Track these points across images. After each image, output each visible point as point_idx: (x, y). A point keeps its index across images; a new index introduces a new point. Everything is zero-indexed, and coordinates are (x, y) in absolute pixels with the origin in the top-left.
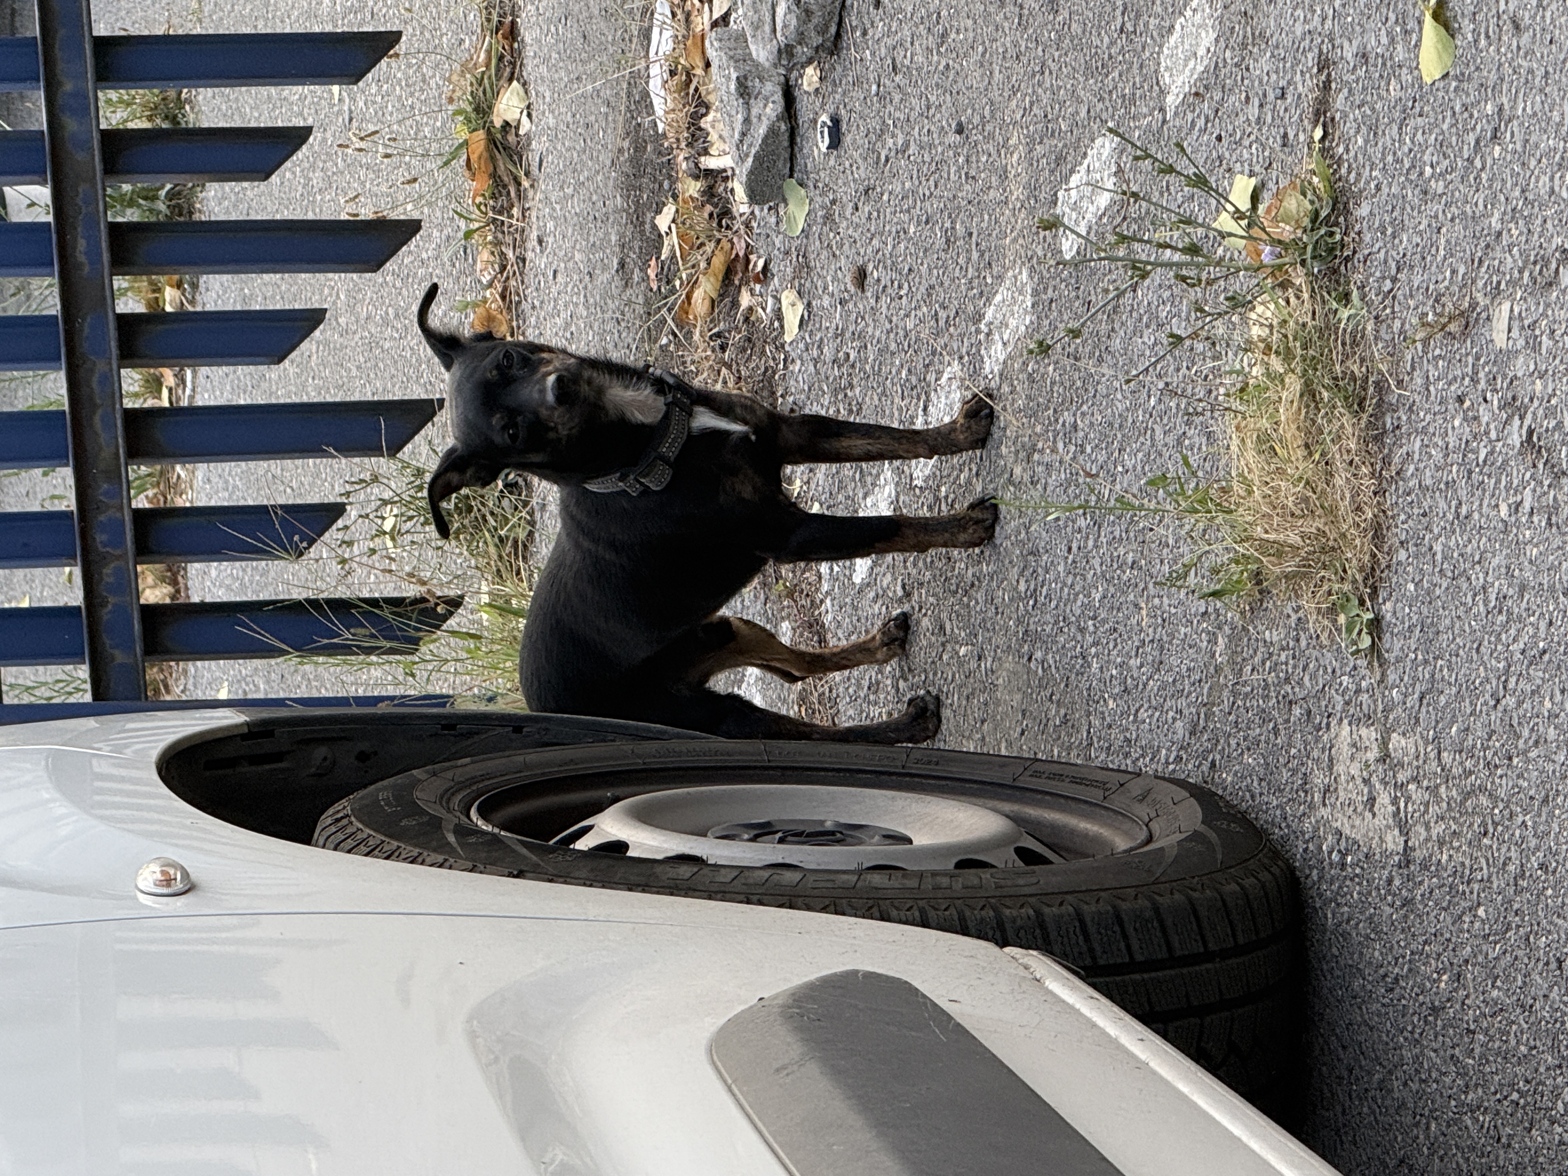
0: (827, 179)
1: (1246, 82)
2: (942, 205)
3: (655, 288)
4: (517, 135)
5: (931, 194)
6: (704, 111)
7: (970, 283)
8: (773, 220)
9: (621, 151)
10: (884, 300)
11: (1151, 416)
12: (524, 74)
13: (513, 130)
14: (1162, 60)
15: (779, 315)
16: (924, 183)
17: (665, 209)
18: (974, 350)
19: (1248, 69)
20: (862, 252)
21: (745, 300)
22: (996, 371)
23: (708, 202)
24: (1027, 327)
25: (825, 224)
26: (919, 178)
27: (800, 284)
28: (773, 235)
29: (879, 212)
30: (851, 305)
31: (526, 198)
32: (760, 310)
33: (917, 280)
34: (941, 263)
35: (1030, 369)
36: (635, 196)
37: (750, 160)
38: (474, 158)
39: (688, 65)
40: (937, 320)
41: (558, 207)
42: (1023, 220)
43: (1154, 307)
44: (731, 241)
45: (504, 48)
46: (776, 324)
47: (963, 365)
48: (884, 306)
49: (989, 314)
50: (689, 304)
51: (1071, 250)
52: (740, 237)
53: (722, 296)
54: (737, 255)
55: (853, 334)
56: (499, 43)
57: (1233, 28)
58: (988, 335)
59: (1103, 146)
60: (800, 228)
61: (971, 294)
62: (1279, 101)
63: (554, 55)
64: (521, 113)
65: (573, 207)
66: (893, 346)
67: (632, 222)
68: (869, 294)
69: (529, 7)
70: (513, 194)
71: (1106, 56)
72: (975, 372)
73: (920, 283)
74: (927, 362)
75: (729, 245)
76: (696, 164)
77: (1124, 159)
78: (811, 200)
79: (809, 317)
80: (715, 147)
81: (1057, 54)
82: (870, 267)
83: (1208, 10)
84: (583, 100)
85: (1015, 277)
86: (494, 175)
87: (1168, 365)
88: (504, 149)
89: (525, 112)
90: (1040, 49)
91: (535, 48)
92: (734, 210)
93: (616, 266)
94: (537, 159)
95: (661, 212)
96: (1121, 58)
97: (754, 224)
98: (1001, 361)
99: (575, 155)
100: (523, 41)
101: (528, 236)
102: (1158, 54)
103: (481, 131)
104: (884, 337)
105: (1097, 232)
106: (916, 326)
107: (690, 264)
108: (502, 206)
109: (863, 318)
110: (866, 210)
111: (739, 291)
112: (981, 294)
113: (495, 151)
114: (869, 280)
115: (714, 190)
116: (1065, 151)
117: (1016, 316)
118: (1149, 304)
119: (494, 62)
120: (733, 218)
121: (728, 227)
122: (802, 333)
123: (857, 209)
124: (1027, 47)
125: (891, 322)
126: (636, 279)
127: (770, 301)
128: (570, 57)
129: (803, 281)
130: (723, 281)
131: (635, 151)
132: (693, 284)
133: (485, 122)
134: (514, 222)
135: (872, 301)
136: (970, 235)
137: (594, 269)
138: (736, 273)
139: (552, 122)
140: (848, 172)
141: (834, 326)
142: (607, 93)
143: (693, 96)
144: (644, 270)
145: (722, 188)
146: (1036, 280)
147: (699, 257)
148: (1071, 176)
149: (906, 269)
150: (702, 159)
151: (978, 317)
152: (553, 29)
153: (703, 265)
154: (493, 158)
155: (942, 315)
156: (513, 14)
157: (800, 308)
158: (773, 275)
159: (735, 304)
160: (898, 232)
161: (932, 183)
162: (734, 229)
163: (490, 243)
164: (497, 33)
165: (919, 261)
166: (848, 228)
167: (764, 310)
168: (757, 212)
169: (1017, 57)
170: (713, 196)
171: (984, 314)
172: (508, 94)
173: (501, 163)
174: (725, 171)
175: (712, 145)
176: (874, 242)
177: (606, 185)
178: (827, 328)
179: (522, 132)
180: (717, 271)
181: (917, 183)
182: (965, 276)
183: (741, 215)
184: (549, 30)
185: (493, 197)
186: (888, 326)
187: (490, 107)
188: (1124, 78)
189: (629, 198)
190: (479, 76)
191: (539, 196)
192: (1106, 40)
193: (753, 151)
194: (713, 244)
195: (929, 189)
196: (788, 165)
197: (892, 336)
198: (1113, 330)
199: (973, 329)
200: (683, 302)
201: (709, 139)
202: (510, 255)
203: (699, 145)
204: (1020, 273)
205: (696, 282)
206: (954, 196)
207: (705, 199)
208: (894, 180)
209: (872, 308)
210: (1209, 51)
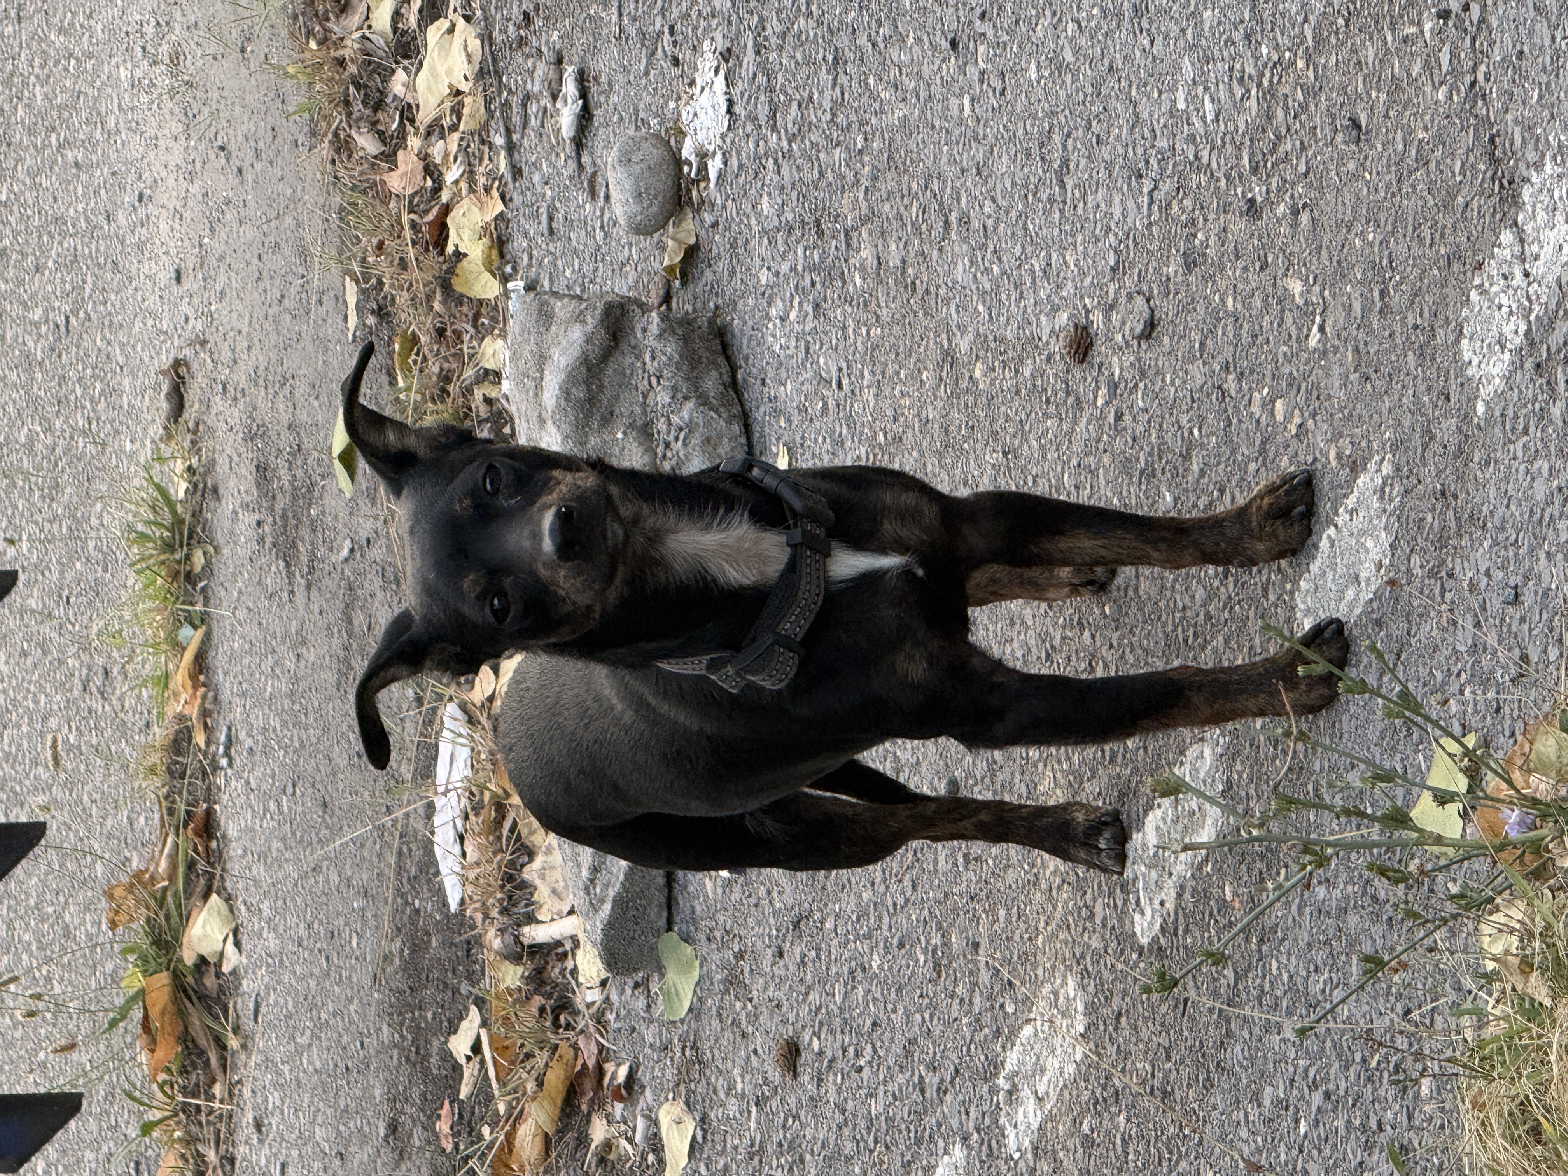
0: (729, 923)
1: (1448, 596)
2: (926, 912)
3: (449, 1147)
4: (219, 975)
5: (907, 900)
6: (526, 859)
7: (978, 1020)
8: (641, 1003)
9: (387, 958)
10: (832, 1081)
11: (1301, 1151)
12: (228, 883)
13: (212, 970)
14: (1298, 600)
15: (655, 1143)
16: (893, 887)
17: (464, 1024)
18: (987, 1121)
19: (1451, 576)
20: (792, 1017)
21: (599, 1131)
22: (1027, 1143)
23: (536, 991)
24: (1078, 1065)
25: (727, 991)
26: (884, 880)
27: (688, 1091)
28: (642, 1027)
29: (818, 950)
30: (774, 1104)
31: (235, 1067)
32: (624, 1143)
33: (887, 1036)
34: (926, 1000)
35: (1085, 1127)
36: (413, 1020)
37: (607, 907)
38: (154, 1013)
39: (500, 792)
40: (923, 1091)
41: (286, 1068)
42: (1066, 903)
43: (1299, 981)
44: (574, 1046)
45: (195, 850)
46: (651, 1158)
47: (970, 1148)
48: (832, 1089)
49: (1012, 1059)
50: (511, 1151)
51: (1150, 929)
52: (589, 1038)
53: (561, 1132)
54: (585, 1066)
55: (780, 1145)
56: (188, 839)
57: (1423, 519)
58: (1011, 1092)
59: (1201, 756)
60: (687, 1005)
61: (980, 1037)
62: (1510, 610)
63: (276, 844)
64: (225, 941)
65: (309, 1063)
66: (849, 1147)
67: (408, 1059)
68: (806, 1078)
69: (233, 784)
70: (214, 1061)
71: (1201, 618)
72: (990, 1154)
73: (892, 1040)
74: (908, 1157)
75: (571, 1052)
76: (517, 938)
77: (1239, 767)
78: (704, 960)
79: (705, 1137)
80: (544, 910)
81: (1116, 636)
82: (806, 1037)
83: (1376, 505)
84: (323, 899)
85: (1056, 994)
86: (186, 1040)
87: (1329, 1065)
88: (199, 999)
89: (231, 939)
90: (1087, 634)
91: (246, 841)
92: (578, 1000)
93: (382, 1131)
94: (251, 1005)
95: (455, 1032)
96: (1226, 615)
97: (610, 1017)
98: (1035, 1126)
99: (313, 983)
100: (224, 836)
101: (238, 1125)
102: (1292, 593)
103: (165, 974)
104: (832, 1138)
105: (1194, 889)
106: (887, 1107)
107: (510, 1086)
108: (197, 1085)
109: (796, 1117)
110: (797, 950)
111: (589, 1122)
112: (998, 1033)
113: (186, 1001)
114: (806, 1056)
115: (545, 975)
116: (1135, 780)
117: (1059, 1051)
118: (1291, 978)
119: (181, 870)
120: (576, 1013)
121: (569, 1027)
122: (693, 1164)
123: (781, 955)
124: (1063, 638)
125: (843, 1111)
126: (418, 1143)
127: (640, 1123)
128: (301, 840)
129: (692, 1085)
130: (563, 1110)
131: (413, 952)
132: (516, 1117)
133: (170, 960)
134: (216, 1105)
135: (811, 1088)
136: (976, 946)
137: (347, 1146)
138: (583, 1093)
139: (273, 943)
140: (765, 903)
141: (746, 1141)
142: (363, 878)
143: (508, 839)
144: (429, 1127)
145: (557, 971)
146: (1091, 989)
147: (525, 1075)
148: (1146, 814)
149: (868, 1023)
150: (526, 930)
151: (995, 1065)
152: (273, 806)
153: (531, 1086)
154: (182, 1014)
155: (932, 1080)
156: (207, 800)
157: (690, 1126)
158: (643, 1087)
159: (583, 1141)
160: (852, 972)
161: (907, 882)
162: (579, 1027)
163: (180, 1139)
164: (186, 827)
165: (890, 1007)
166: (766, 988)
167: (630, 1141)
168: (614, 997)
169: (1048, 656)
170: (543, 982)
171: (1003, 1063)
172: (204, 914)
173: (195, 1019)
174: (559, 943)
175: (540, 906)
176: (811, 997)
177: (364, 1017)
178: (736, 1148)
179: (226, 969)
180: (553, 1094)
181: (882, 889)
182: (970, 1011)
183: (589, 1006)
184: (266, 810)
185: (184, 1071)
186: (839, 1118)
187: (177, 939)
188: (1233, 644)
189: (402, 1024)
190: (158, 896)
191: (255, 1058)
192: (1200, 594)
193: (611, 893)
194: (546, 1054)
195: (903, 893)
196: (665, 914)
197: (846, 1131)
198: (1229, 1034)
199: (985, 1089)
200: (501, 1148)
201: (536, 897)
202: (212, 1156)
203: (520, 909)
204: (1064, 983)
205: (520, 1115)
206: (946, 895)
207: (531, 987)
208: (844, 896)
209: (811, 1098)
210: (1380, 566)
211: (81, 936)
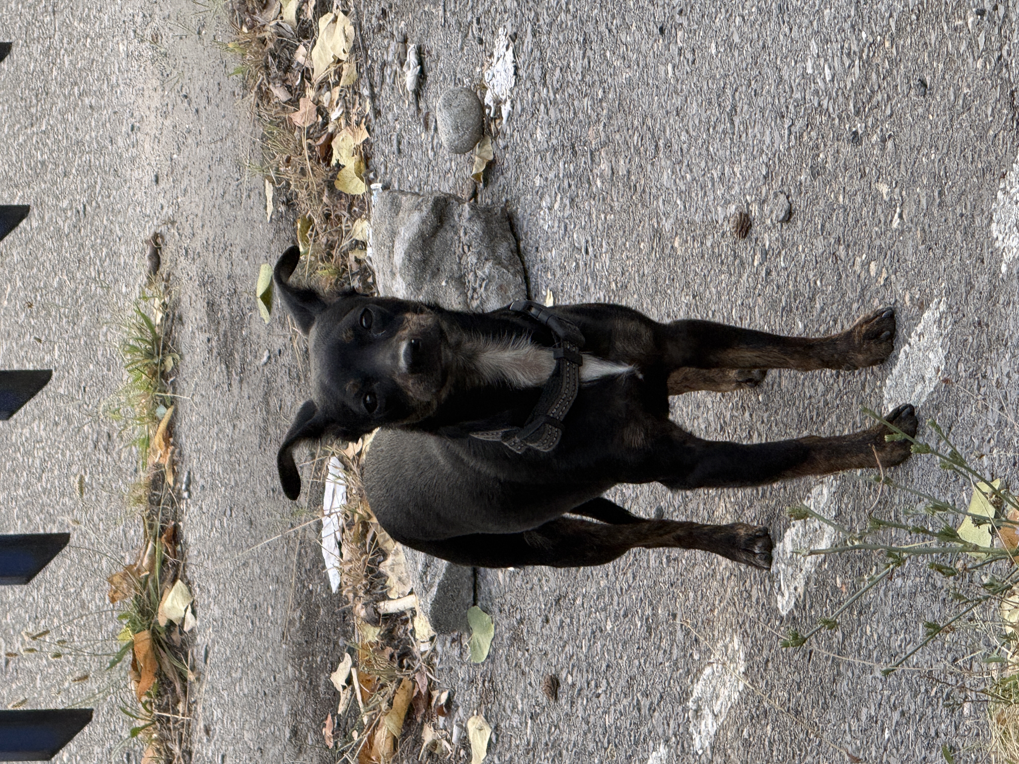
0: (513, 600)
1: (983, 390)
2: (641, 594)
3: (331, 745)
4: (182, 633)
5: (629, 586)
6: (382, 558)
7: (675, 664)
8: (456, 652)
9: (291, 622)
10: (581, 703)
11: (885, 750)
12: (188, 574)
13: (177, 629)
14: (885, 392)
15: (465, 743)
16: (621, 577)
17: (341, 665)
18: (681, 730)
19: (984, 377)
20: (554, 662)
21: (428, 735)
22: (707, 744)
23: (388, 644)
24: (740, 693)
25: (512, 644)
26: (615, 573)
27: (487, 709)
28: (457, 668)
29: (572, 618)
30: (543, 718)
31: (192, 692)
32: (445, 743)
33: (616, 674)
34: (642, 651)
35: (745, 734)
36: (308, 662)
37: (435, 590)
38: (140, 657)
39: (365, 515)
40: (639, 710)
41: (225, 693)
42: (733, 588)
43: (885, 639)
44: (413, 681)
45: (167, 552)
46: (462, 753)
47: (670, 747)
48: (580, 708)
49: (698, 689)
50: (371, 748)
51: (788, 605)
52: (422, 674)
53: (404, 736)
54: (419, 692)
55: (547, 744)
56: (162, 545)
57: (966, 340)
58: (696, 711)
59: (821, 493)
60: (486, 654)
61: (676, 675)
63: (219, 548)
64: (186, 611)
65: (241, 690)
66: (591, 746)
67: (305, 688)
68: (563, 701)
69: (192, 509)
70: (178, 688)
71: (822, 404)
72: (683, 751)
73: (620, 677)
74: (630, 753)
75: (411, 684)
76: (376, 610)
77: (846, 501)
78: (497, 624)
79: (497, 739)
80: (393, 591)
81: (766, 415)
82: (564, 674)
83: (936, 330)
84: (250, 583)
85: (726, 647)
86: (160, 675)
87: (904, 694)
88: (169, 648)
89: (190, 609)
90: (747, 414)
91: (199, 546)
92: (415, 650)
93: (288, 735)
94: (203, 652)
95: (335, 670)
96: (838, 401)
97: (436, 661)
98: (712, 733)
99: (243, 638)
100: (185, 543)
101: (194, 730)
102: (881, 387)
103: (147, 632)
104: (580, 740)
105: (816, 580)
106: (616, 720)
107: (371, 706)
108: (167, 704)
109: (557, 727)
110: (558, 618)
111: (422, 729)
112: (688, 672)
113: (161, 650)
114: (563, 687)
115: (394, 634)
116: (778, 508)
117: (728, 684)
118: (879, 637)
119: (157, 565)
120: (414, 658)
121: (409, 667)
122: (490, 757)
123: (547, 621)
124: (732, 416)
125: (588, 723)
126: (310, 743)
127: (456, 730)
128: (236, 546)
129: (489, 706)
130: (405, 721)
131: (308, 618)
132: (375, 726)
133: (150, 623)
134: (180, 717)
135: (567, 708)
136: (674, 616)
137: (264, 744)
138: (418, 710)
139: (217, 612)
140: (537, 587)
141: (524, 742)
142: (276, 570)
143: (371, 545)
144: (318, 732)
145: (401, 631)
146: (749, 644)
147: (380, 699)
148: (785, 531)
149: (604, 666)
150: (382, 604)
151: (686, 694)
152: (217, 523)
153: (384, 706)
154: (158, 658)
155: (645, 703)
156: (174, 519)
157: (488, 732)
158: (457, 707)
159: (418, 741)
160: (593, 632)
161: (630, 575)
162: (416, 668)
163: (156, 740)
164: (160, 537)
165: (618, 655)
166: (538, 642)
167: (449, 741)
168: (439, 648)
169: (722, 428)
170: (393, 638)
171: (691, 692)
172: (172, 593)
173: (166, 661)
174: (403, 613)
175: (391, 589)
176: (567, 649)
177: (276, 660)
178: (517, 746)
179: (186, 628)
180: (399, 711)
181: (613, 579)
182: (670, 658)
183: (422, 654)
184: (213, 526)
185: (159, 695)
186: (585, 728)
187: (155, 608)
188: (842, 420)
189: (300, 665)
190: (143, 581)
191: (205, 687)
192: (821, 388)
193: (437, 581)
194: (394, 685)
195: (627, 581)
196: (472, 595)
197: (589, 736)
198: (839, 674)
199: (680, 708)
200: (365, 746)
201: (388, 583)
202: (177, 750)
203: (378, 591)
204: (732, 640)
205: (377, 725)
206: (655, 583)
207: (385, 642)
208: (588, 583)
209: (567, 714)
210: (938, 370)
211: (92, 606)
